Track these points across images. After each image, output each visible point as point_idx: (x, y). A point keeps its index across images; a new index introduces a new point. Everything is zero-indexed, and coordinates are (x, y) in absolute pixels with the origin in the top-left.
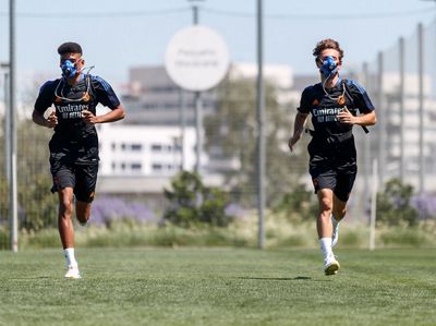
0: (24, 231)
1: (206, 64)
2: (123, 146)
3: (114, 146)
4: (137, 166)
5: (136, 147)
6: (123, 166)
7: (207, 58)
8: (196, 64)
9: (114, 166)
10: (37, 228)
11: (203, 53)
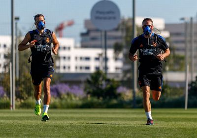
0: (19, 100)
1: (110, 18)
2: (81, 58)
3: (76, 58)
4: (88, 68)
5: (88, 59)
6: (81, 68)
7: (110, 15)
8: (105, 18)
9: (76, 68)
10: (25, 98)
11: (108, 13)
